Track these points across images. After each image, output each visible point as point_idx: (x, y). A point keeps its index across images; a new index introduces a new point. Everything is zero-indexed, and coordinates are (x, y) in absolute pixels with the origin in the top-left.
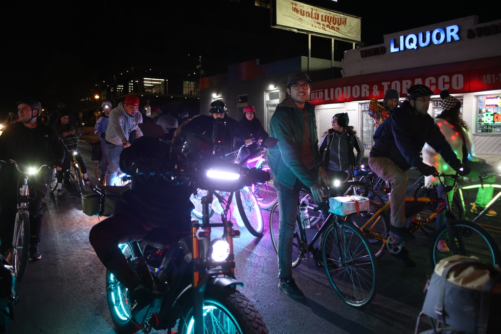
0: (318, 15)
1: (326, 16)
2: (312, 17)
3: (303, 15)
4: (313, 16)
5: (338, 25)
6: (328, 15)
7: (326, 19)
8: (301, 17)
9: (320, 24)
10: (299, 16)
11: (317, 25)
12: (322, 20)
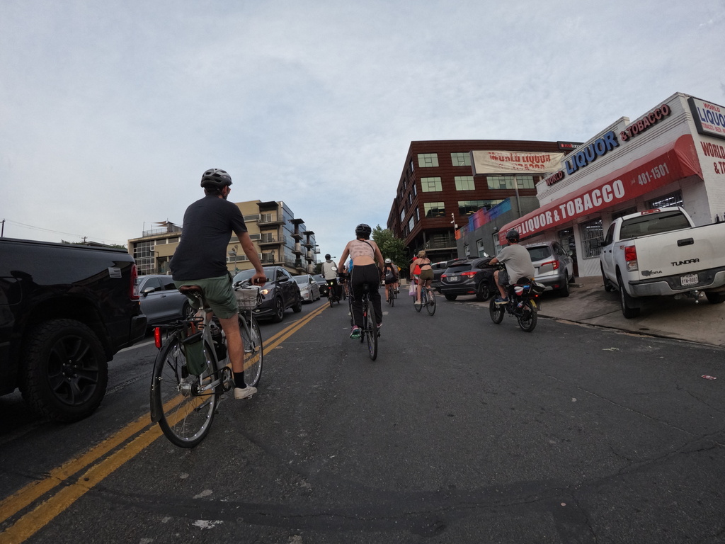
0: (519, 157)
1: (527, 157)
2: (512, 160)
3: (503, 160)
4: (514, 159)
5: (542, 162)
6: (529, 155)
7: (528, 159)
8: (501, 162)
9: (522, 165)
10: (499, 162)
11: (519, 167)
12: (524, 161)
